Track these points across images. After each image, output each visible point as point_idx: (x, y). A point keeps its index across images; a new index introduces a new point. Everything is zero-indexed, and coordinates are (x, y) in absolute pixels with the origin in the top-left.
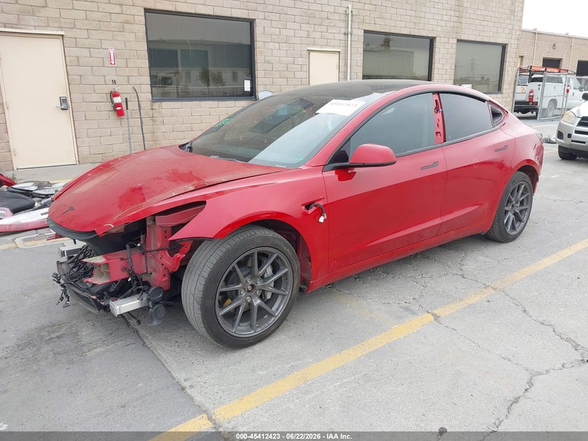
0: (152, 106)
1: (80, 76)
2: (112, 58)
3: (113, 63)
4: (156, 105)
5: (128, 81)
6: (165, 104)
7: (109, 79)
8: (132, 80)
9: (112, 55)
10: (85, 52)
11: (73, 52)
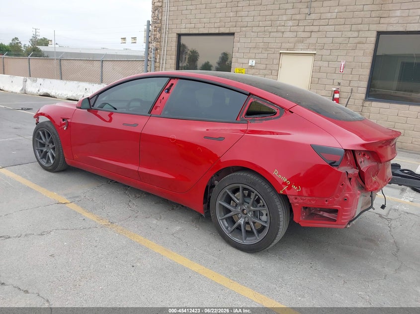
0: (363, 103)
1: (319, 78)
2: (342, 68)
3: (341, 71)
4: (367, 104)
5: (350, 83)
6: (374, 104)
7: (336, 81)
8: (353, 84)
9: (342, 65)
10: (326, 64)
11: (320, 63)
